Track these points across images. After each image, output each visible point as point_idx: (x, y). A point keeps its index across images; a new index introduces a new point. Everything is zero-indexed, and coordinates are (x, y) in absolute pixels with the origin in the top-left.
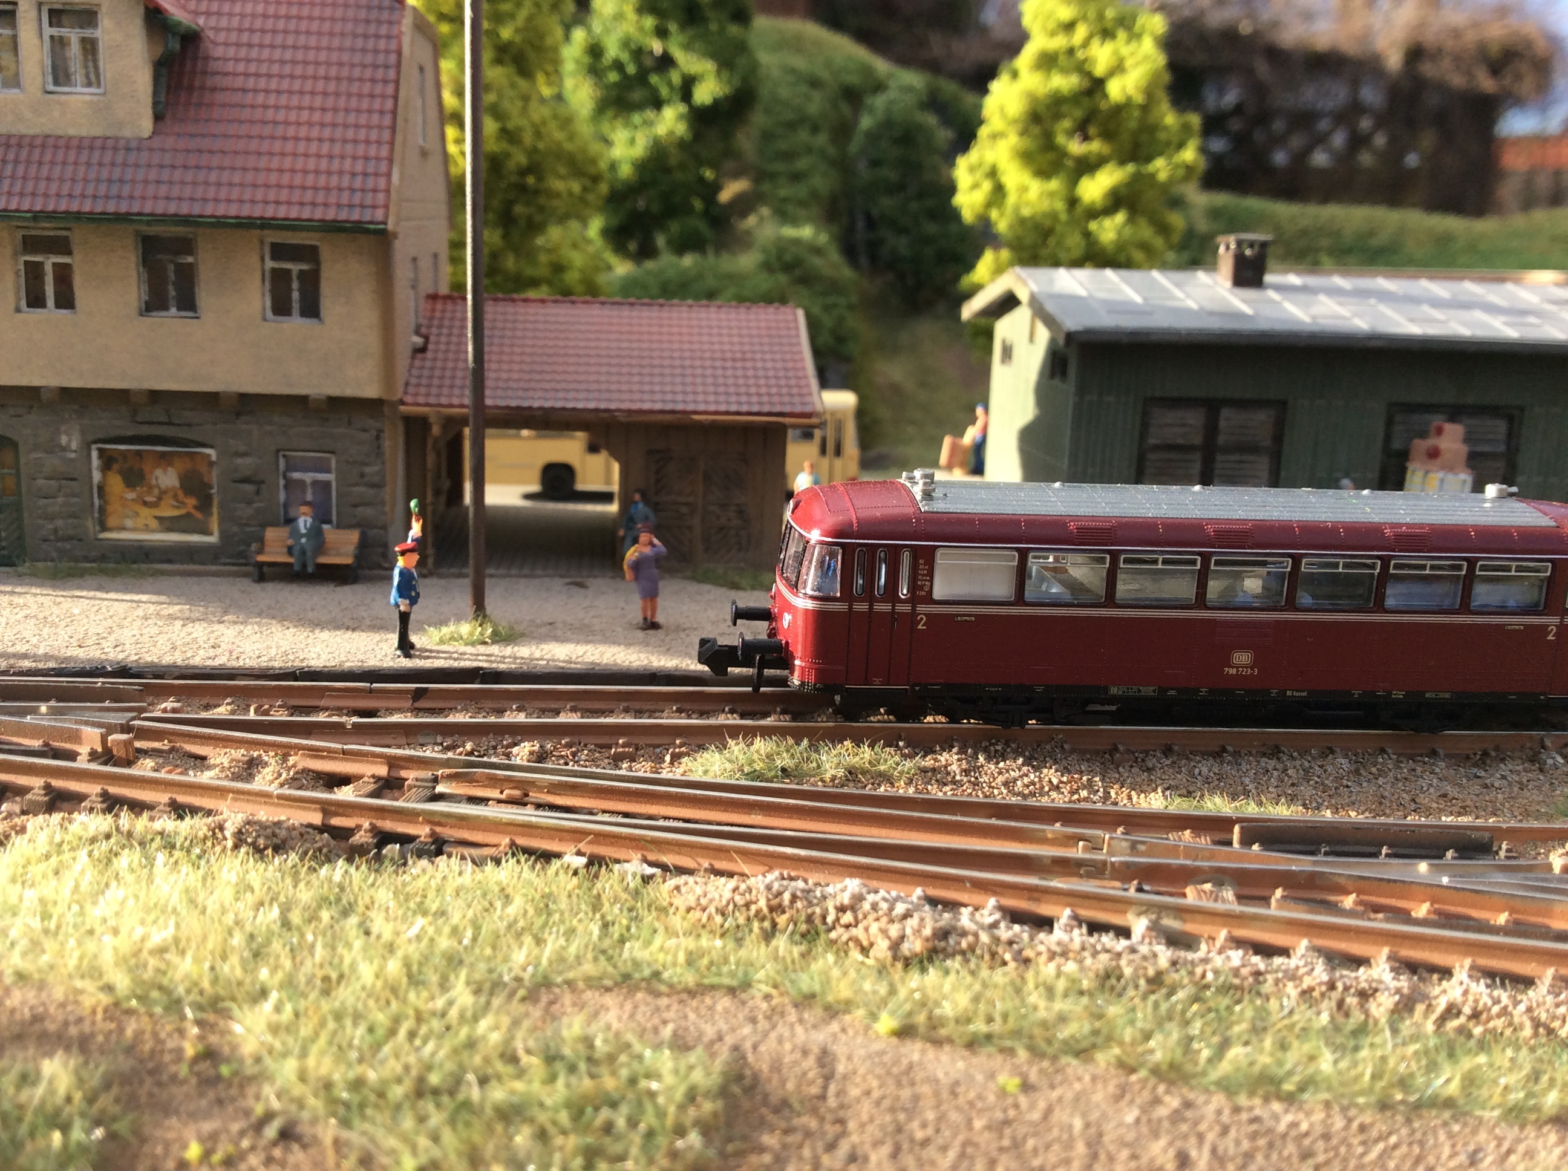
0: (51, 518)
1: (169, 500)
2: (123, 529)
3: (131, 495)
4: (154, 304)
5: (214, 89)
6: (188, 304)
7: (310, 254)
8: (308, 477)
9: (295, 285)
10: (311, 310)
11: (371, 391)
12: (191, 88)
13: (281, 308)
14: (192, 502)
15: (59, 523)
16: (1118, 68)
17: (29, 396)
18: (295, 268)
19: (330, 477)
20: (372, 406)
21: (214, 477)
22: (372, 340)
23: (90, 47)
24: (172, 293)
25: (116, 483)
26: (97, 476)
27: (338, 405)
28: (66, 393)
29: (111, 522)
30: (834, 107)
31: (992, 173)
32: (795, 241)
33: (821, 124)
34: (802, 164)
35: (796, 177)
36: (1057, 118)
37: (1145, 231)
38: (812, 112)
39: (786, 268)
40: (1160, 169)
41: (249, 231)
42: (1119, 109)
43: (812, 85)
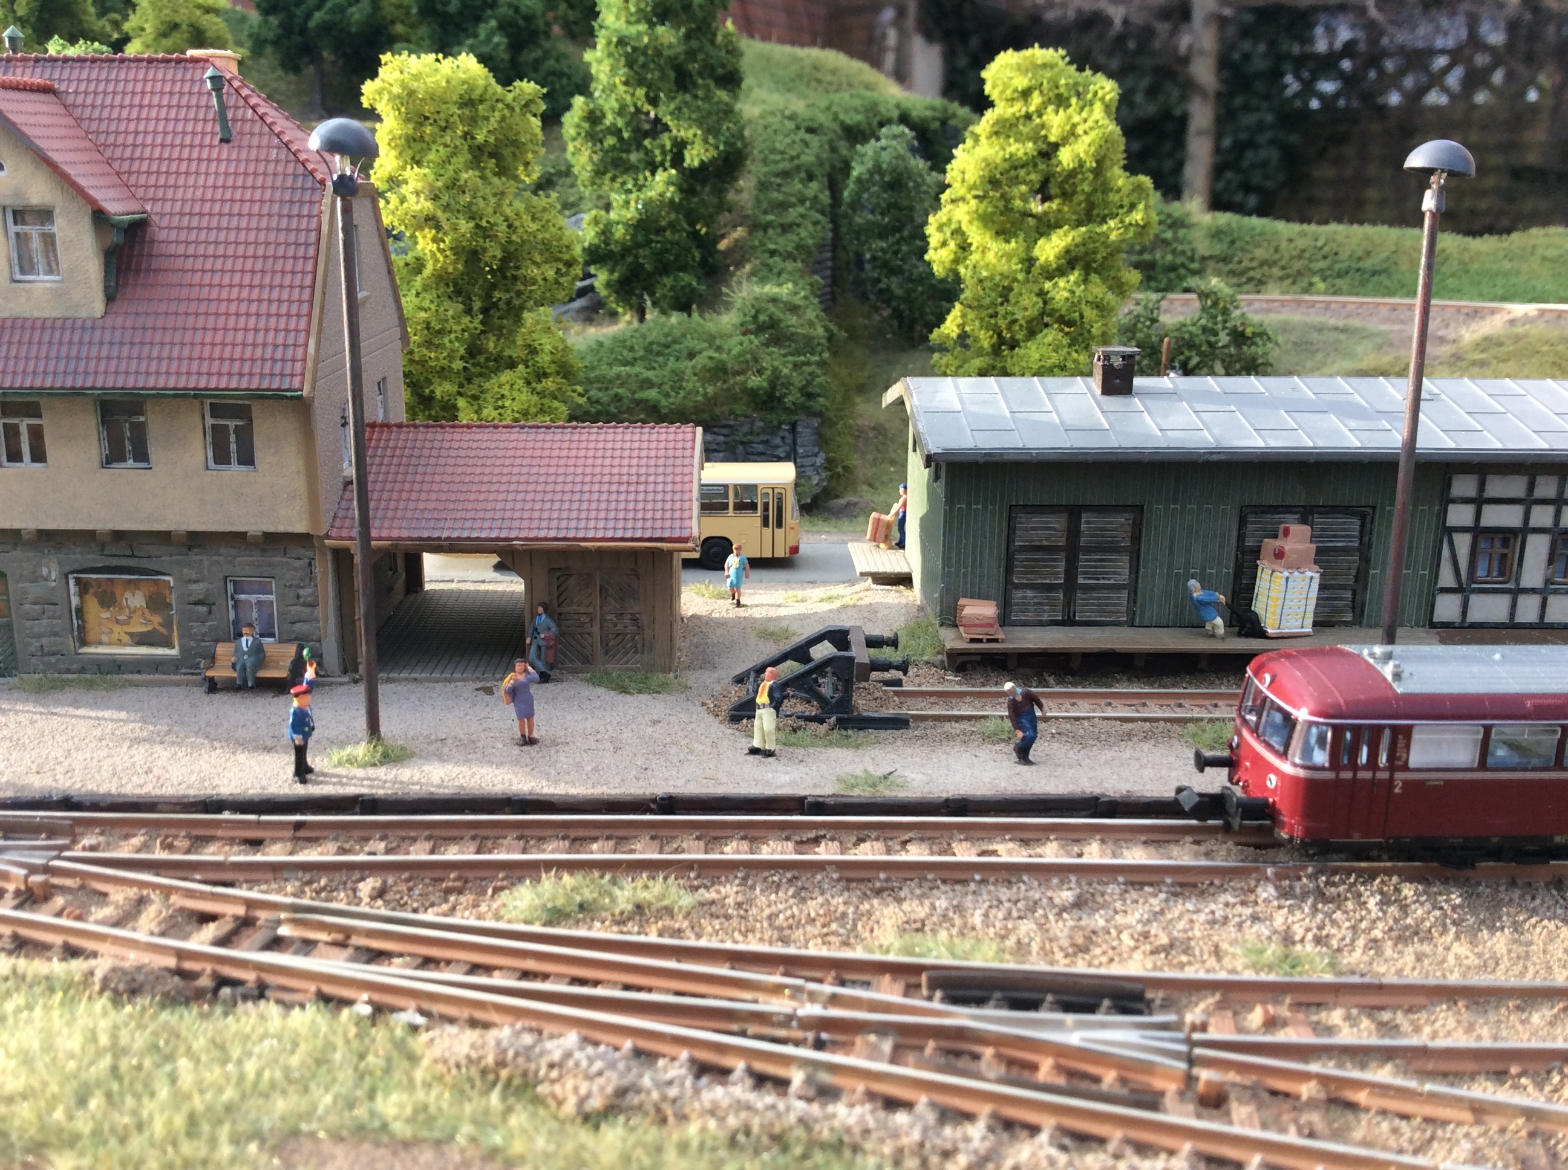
0: (39, 636)
1: (137, 618)
2: (100, 643)
3: (105, 615)
4: (113, 457)
5: (157, 271)
6: (142, 455)
8: (253, 598)
9: (232, 438)
10: (247, 459)
11: (300, 527)
12: (138, 271)
13: (221, 457)
14: (157, 619)
15: (45, 641)
18: (232, 424)
19: (273, 597)
20: (304, 539)
21: (173, 599)
22: (300, 485)
23: (49, 241)
24: (128, 447)
25: (92, 605)
26: (75, 601)
27: (273, 540)
28: (45, 536)
29: (91, 636)
30: (833, 149)
31: (958, 232)
32: (774, 300)
33: (817, 172)
34: (793, 214)
35: (786, 228)
36: (1016, 181)
37: (1098, 289)
38: (808, 158)
39: (760, 329)
40: (1112, 230)
41: (197, 395)
42: (1072, 174)
43: (810, 130)
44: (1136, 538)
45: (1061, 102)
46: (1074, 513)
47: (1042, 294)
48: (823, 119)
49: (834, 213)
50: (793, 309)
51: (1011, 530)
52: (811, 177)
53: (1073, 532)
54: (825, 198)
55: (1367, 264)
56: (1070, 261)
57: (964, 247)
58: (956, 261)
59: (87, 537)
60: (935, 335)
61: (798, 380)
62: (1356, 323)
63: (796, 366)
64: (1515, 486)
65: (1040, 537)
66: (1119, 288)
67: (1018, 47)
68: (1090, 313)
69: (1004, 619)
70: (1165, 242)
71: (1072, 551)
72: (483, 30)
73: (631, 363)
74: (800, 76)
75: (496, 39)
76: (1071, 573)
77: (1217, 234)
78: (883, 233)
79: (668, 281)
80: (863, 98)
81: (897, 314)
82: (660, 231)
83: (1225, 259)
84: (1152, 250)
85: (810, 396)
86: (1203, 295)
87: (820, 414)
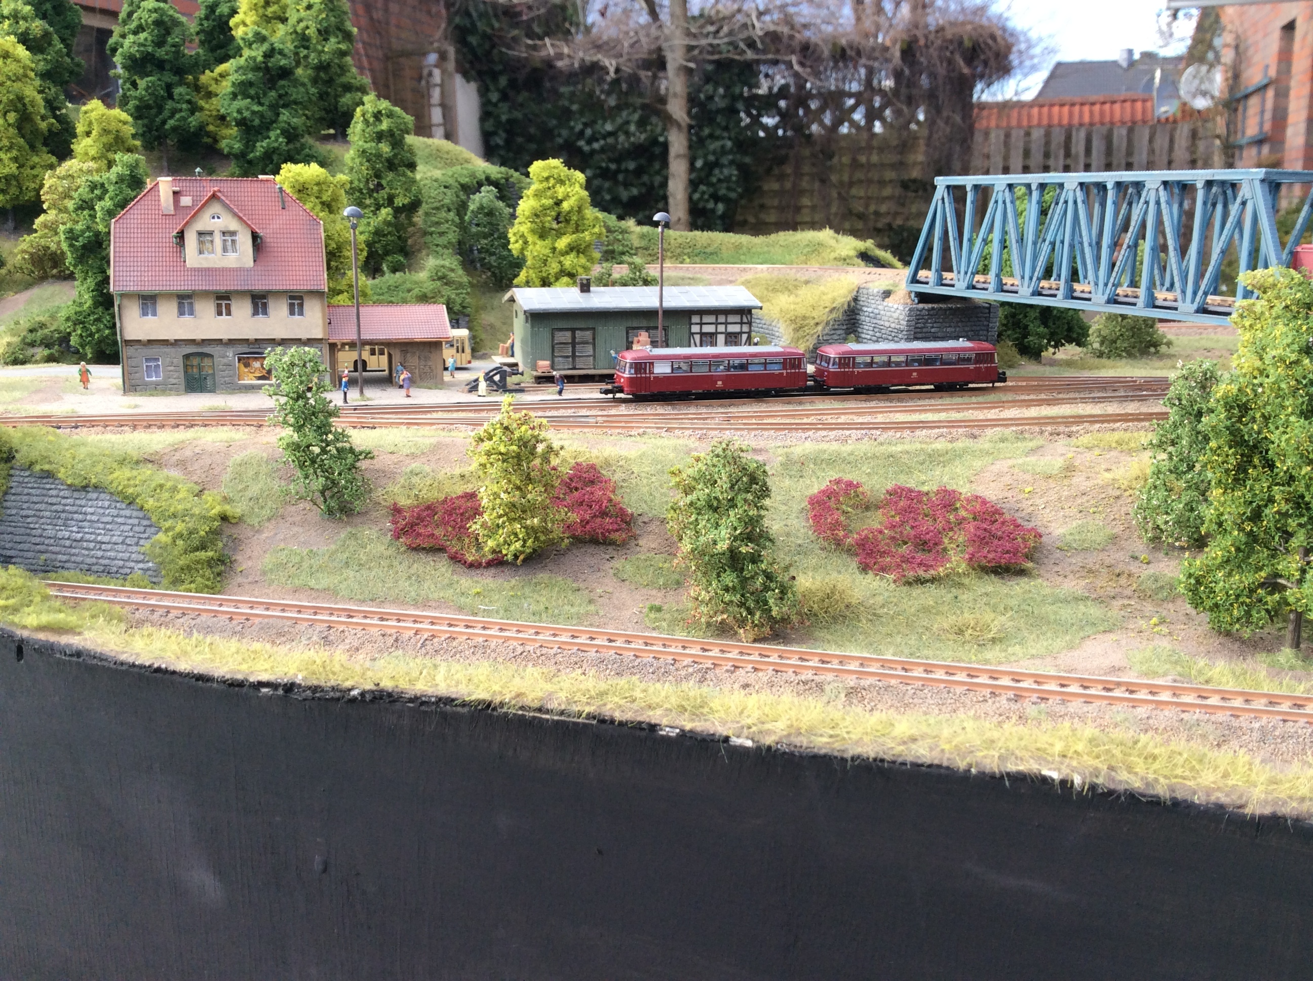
0: (223, 378)
1: (257, 371)
2: (244, 380)
3: (247, 370)
4: (255, 313)
6: (265, 313)
7: (301, 298)
9: (296, 306)
10: (301, 313)
11: (320, 337)
12: (263, 252)
13: (292, 313)
14: (265, 371)
15: (227, 379)
16: (567, 197)
17: (220, 341)
18: (296, 302)
20: (320, 341)
22: (321, 322)
23: (233, 241)
24: (261, 310)
25: (242, 367)
26: (237, 365)
27: (310, 341)
28: (230, 340)
29: (242, 377)
30: (458, 196)
31: (522, 236)
32: (443, 266)
33: (452, 207)
34: (444, 227)
35: (441, 234)
36: (545, 215)
37: (583, 260)
38: (447, 201)
39: (440, 279)
40: (587, 236)
41: (284, 292)
42: (569, 212)
43: (446, 187)
44: (594, 339)
45: (562, 182)
46: (573, 330)
47: (560, 262)
48: (451, 181)
49: (463, 227)
50: (452, 270)
51: (553, 337)
52: (449, 210)
53: (574, 338)
54: (457, 219)
55: (708, 250)
56: (572, 248)
57: (526, 243)
58: (523, 249)
59: (246, 341)
60: (515, 281)
61: (459, 301)
62: (699, 276)
63: (457, 295)
64: (712, 319)
65: (563, 340)
66: (591, 260)
67: (543, 159)
68: (580, 270)
69: (553, 367)
70: (619, 240)
71: (574, 344)
72: (272, 134)
73: (383, 294)
74: (431, 155)
75: (281, 140)
76: (574, 352)
77: (642, 236)
78: (485, 236)
79: (389, 258)
80: (467, 169)
81: (494, 274)
82: (384, 235)
83: (646, 249)
84: (612, 245)
85: (464, 307)
86: (630, 264)
87: (468, 316)
